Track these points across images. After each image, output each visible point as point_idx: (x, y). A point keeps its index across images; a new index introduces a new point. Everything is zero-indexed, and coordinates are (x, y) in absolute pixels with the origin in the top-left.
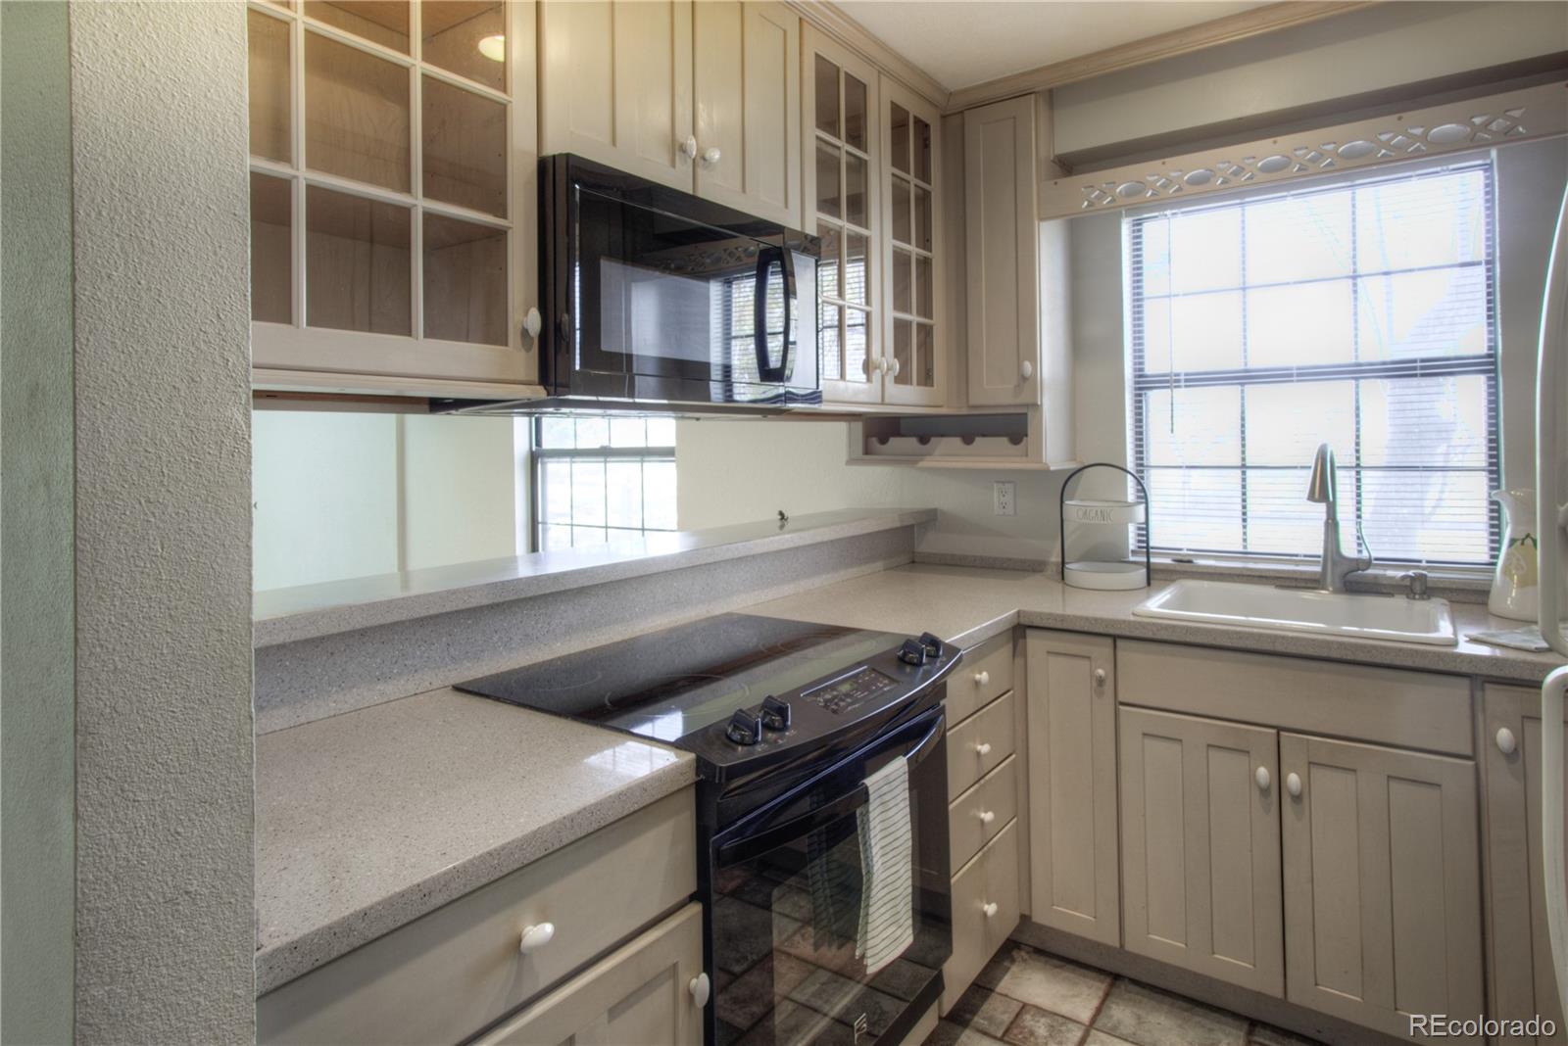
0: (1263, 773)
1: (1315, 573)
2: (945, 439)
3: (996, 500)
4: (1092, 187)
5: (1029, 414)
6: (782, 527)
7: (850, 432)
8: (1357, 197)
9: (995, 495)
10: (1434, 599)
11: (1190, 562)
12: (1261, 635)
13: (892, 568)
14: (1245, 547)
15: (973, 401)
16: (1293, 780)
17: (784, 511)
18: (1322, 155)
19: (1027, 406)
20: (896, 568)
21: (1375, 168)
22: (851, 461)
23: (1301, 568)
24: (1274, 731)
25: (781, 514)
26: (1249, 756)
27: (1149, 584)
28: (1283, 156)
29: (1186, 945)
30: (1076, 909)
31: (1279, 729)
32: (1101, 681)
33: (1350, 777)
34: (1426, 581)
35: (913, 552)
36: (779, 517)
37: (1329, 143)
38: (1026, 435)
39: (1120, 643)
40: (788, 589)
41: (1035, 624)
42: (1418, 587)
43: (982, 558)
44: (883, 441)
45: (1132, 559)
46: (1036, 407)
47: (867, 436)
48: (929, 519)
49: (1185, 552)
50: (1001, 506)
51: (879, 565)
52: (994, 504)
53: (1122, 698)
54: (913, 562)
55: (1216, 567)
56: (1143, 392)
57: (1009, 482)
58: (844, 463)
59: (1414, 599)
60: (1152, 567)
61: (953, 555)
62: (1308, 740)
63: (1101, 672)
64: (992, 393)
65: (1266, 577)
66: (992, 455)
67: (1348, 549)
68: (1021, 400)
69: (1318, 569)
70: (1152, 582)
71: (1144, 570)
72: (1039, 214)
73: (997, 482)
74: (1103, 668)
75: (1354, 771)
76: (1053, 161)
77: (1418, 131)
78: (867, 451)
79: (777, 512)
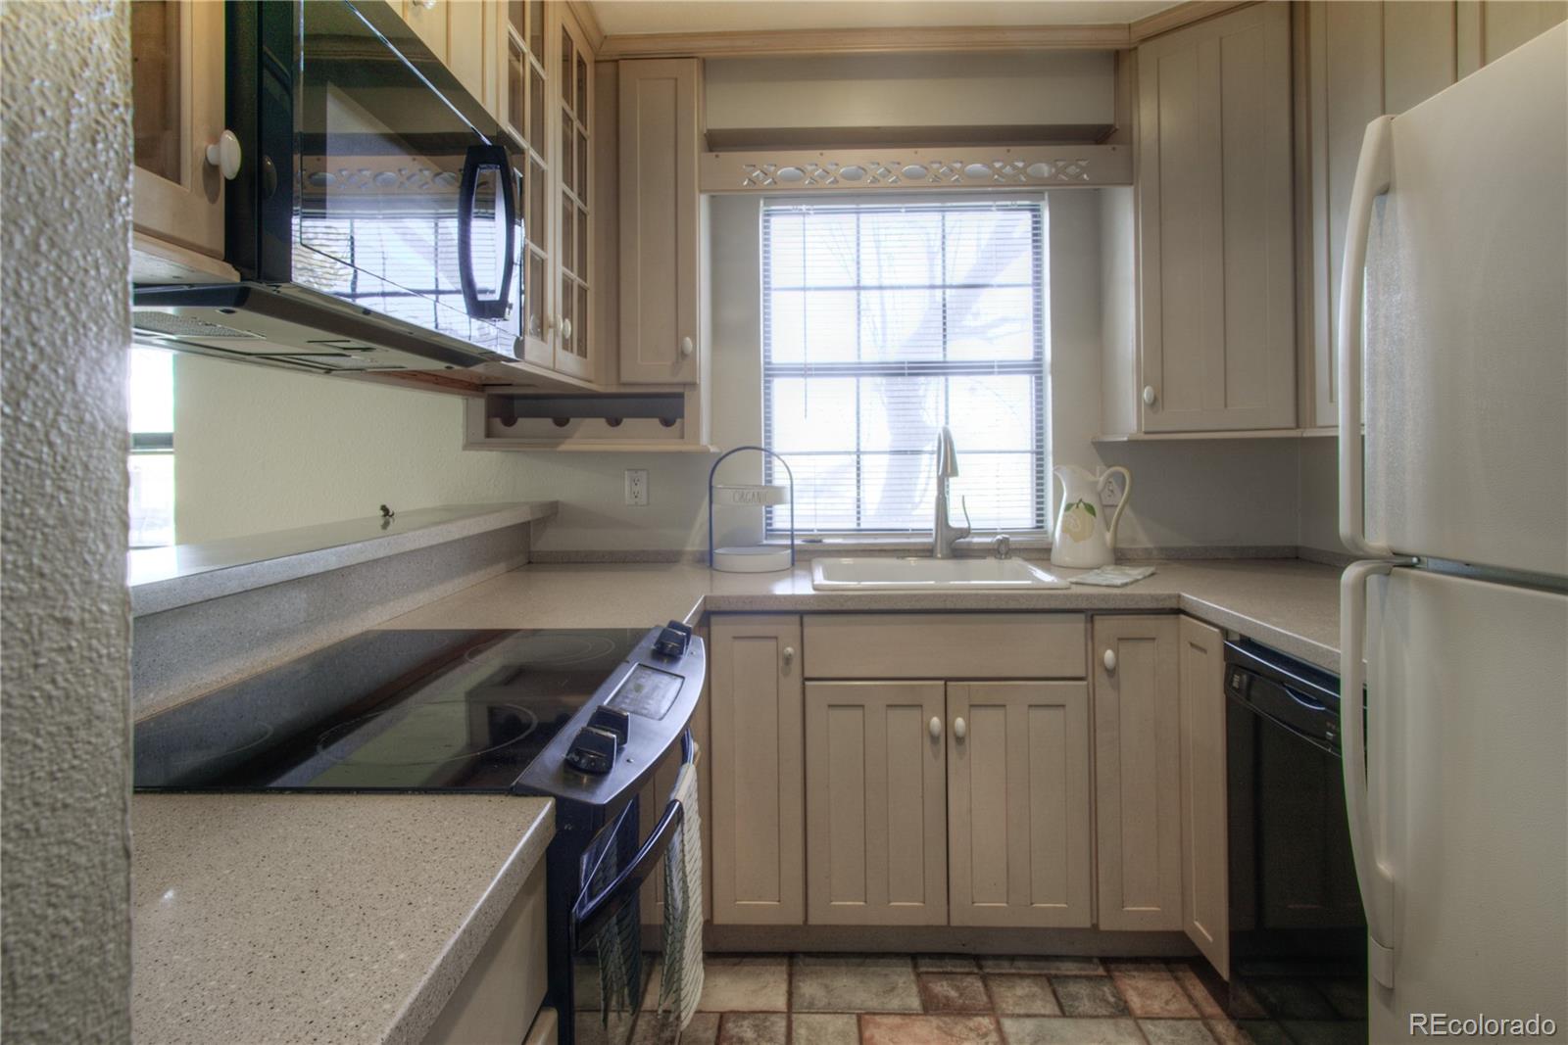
0: (936, 722)
1: (929, 543)
2: (588, 421)
3: (627, 489)
4: (754, 166)
5: (686, 394)
6: (385, 525)
7: (467, 410)
8: (946, 218)
9: (627, 483)
10: (1013, 558)
11: (820, 541)
12: (934, 596)
13: (512, 570)
14: (859, 524)
15: (626, 377)
16: (960, 723)
17: (388, 506)
18: (952, 171)
19: (685, 385)
20: (518, 569)
21: (990, 189)
22: (470, 445)
23: (912, 540)
24: (943, 682)
25: (385, 509)
26: (922, 711)
27: (793, 564)
28: (922, 166)
29: (866, 902)
30: (760, 898)
31: (947, 680)
32: (788, 660)
33: (1000, 712)
34: (1008, 544)
35: (529, 552)
36: (382, 513)
37: (957, 162)
38: (682, 417)
39: (806, 619)
40: (423, 598)
41: (722, 609)
42: (1003, 549)
43: (612, 553)
44: (509, 421)
45: (765, 542)
46: (693, 385)
47: (490, 414)
48: (551, 514)
49: (816, 532)
50: (633, 496)
51: (502, 567)
52: (627, 493)
53: (807, 674)
54: (530, 563)
55: (846, 545)
56: (771, 379)
57: (641, 470)
58: (460, 448)
59: (1001, 559)
60: (796, 548)
61: (577, 552)
62: (969, 685)
63: (790, 650)
64: (645, 369)
65: (885, 551)
66: (641, 436)
67: (956, 521)
68: (679, 379)
69: (931, 540)
70: (796, 563)
71: (789, 551)
72: (699, 186)
73: (628, 470)
74: (792, 646)
75: (1004, 706)
76: (705, 135)
77: (1020, 165)
78: (489, 434)
79: (379, 507)
